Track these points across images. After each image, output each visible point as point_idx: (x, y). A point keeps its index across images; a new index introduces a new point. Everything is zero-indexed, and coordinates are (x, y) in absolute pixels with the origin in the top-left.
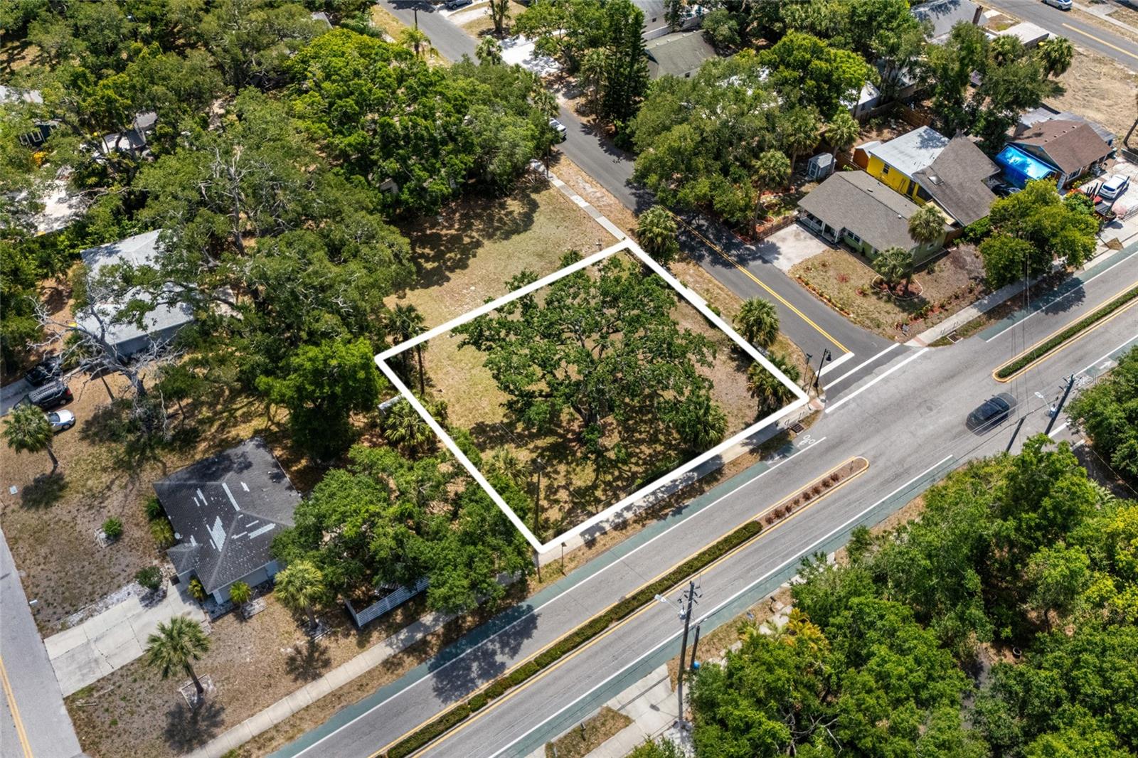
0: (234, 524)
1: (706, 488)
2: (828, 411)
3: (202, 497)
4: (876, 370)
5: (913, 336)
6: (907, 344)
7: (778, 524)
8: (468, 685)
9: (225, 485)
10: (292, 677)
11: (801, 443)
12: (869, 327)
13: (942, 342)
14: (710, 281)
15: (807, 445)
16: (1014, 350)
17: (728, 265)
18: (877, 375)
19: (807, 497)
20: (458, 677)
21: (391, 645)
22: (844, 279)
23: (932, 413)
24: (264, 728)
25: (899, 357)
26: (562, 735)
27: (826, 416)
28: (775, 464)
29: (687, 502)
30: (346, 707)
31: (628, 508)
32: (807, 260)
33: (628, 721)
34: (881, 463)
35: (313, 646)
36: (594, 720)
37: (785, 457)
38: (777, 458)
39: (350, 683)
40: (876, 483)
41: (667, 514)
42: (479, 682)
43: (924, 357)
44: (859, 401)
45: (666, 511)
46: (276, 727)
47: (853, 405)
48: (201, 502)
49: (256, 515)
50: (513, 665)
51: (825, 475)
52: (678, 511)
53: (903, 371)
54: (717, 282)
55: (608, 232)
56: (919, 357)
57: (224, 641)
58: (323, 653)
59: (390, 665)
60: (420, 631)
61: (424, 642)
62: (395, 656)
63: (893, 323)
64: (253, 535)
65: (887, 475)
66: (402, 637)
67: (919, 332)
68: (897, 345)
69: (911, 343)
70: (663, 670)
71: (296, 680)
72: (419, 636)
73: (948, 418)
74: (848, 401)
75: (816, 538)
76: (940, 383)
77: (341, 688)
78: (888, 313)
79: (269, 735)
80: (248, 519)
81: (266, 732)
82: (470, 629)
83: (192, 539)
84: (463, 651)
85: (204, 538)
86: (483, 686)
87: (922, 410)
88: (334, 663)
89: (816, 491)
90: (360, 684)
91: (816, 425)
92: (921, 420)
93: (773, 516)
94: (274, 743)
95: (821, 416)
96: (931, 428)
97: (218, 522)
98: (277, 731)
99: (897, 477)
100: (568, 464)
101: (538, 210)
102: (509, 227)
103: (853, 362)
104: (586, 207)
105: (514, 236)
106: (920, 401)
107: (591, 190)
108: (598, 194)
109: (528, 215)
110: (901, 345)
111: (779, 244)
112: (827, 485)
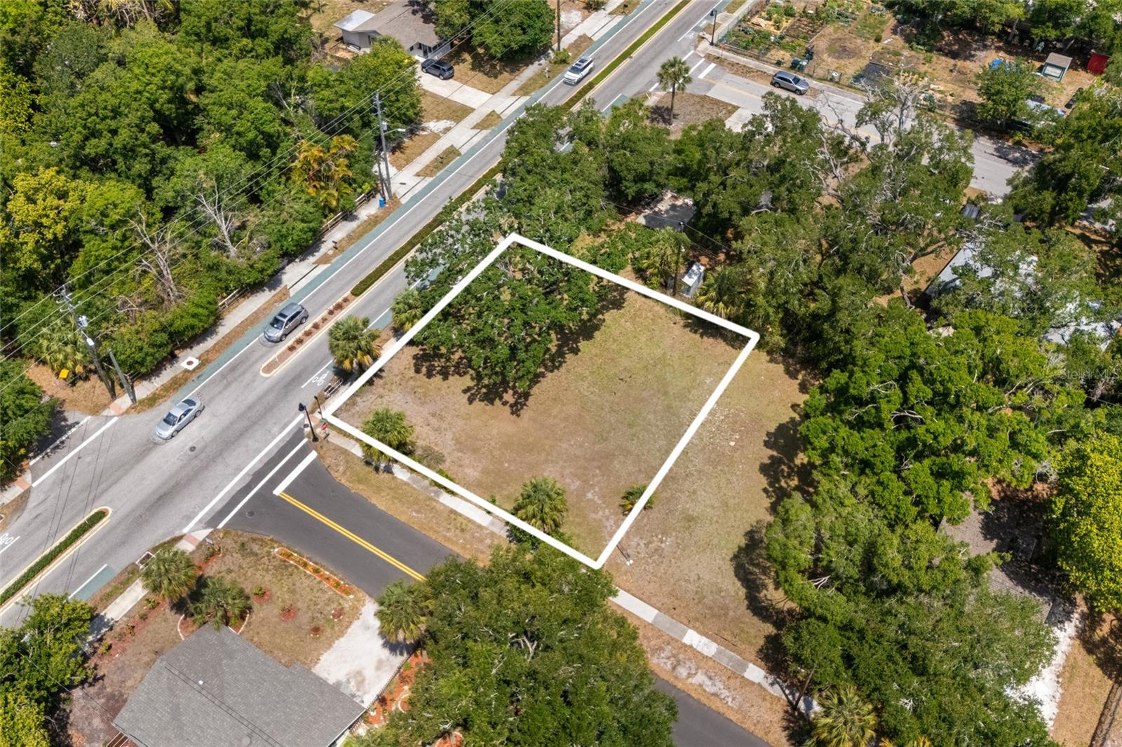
2: (301, 416)
4: (248, 479)
5: (200, 545)
6: (210, 530)
7: (339, 300)
11: (326, 375)
12: (254, 540)
14: (463, 548)
15: (320, 375)
16: (74, 562)
18: (247, 474)
19: (316, 326)
22: (288, 612)
23: (191, 444)
25: (220, 506)
26: (454, 161)
32: (341, 634)
33: (417, 175)
34: (248, 376)
40: (253, 359)
43: (189, 518)
44: (269, 437)
47: (275, 429)
53: (217, 489)
54: (454, 548)
56: (196, 514)
63: (224, 555)
65: (245, 366)
68: (221, 526)
69: (202, 534)
70: (403, 201)
74: (280, 433)
76: (177, 484)
78: (230, 571)
87: (199, 446)
89: (308, 334)
92: (203, 434)
95: (308, 409)
96: (194, 428)
99: (233, 369)
101: (746, 602)
102: (760, 555)
103: (275, 482)
104: (684, 633)
105: (743, 542)
106: (203, 455)
107: (700, 678)
108: (682, 672)
109: (752, 587)
110: (215, 525)
111: (385, 653)
112: (299, 341)
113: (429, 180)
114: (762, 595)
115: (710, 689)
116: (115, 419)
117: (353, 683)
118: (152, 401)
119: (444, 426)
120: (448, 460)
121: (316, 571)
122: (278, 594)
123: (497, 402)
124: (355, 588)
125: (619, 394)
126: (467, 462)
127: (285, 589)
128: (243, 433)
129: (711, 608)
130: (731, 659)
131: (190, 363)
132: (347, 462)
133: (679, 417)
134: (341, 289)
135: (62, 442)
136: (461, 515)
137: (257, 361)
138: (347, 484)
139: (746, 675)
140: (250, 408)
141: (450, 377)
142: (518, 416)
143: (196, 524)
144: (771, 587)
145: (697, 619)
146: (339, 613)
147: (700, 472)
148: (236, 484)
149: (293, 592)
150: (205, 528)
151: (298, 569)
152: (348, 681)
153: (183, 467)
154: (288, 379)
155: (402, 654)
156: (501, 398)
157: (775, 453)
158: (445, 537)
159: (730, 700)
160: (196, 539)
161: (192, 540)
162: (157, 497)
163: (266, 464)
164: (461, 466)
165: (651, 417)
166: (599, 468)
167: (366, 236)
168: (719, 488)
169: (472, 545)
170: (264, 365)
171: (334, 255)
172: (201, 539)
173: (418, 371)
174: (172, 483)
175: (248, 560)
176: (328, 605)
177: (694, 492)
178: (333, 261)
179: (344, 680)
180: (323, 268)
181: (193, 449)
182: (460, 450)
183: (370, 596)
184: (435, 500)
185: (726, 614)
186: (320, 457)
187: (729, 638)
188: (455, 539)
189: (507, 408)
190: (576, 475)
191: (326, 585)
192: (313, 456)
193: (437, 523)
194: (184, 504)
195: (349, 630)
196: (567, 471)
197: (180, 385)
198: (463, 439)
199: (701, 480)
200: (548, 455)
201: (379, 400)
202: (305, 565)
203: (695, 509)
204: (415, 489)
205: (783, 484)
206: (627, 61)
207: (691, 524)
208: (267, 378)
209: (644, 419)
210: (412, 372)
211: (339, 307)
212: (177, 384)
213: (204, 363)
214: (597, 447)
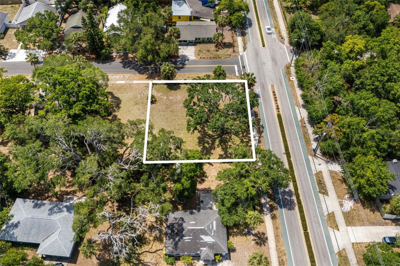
0: (208, 231)
1: (259, 118)
3: (187, 238)
5: (239, 52)
7: (280, 110)
8: (292, 202)
9: (189, 228)
10: (263, 245)
11: (257, 92)
12: (229, 57)
13: (245, 49)
14: (185, 75)
15: (259, 91)
16: (257, 39)
17: (182, 68)
19: (276, 100)
20: (287, 202)
21: (267, 214)
22: (209, 51)
23: (266, 64)
24: (278, 260)
25: (244, 59)
26: (318, 188)
28: (261, 100)
29: (261, 123)
30: (282, 235)
31: (254, 137)
32: (195, 53)
33: (321, 172)
34: (275, 82)
35: (255, 235)
36: (317, 179)
37: (260, 97)
38: (259, 99)
39: (274, 231)
40: (280, 86)
41: (262, 130)
42: (292, 198)
45: (261, 129)
46: (279, 257)
48: (189, 239)
49: (208, 224)
50: (292, 188)
51: (271, 94)
52: (263, 127)
53: (249, 61)
54: (187, 74)
55: (142, 84)
56: (247, 55)
57: (239, 260)
58: (259, 233)
59: (274, 217)
60: (266, 205)
61: (271, 206)
62: (271, 215)
63: (232, 52)
64: (215, 228)
66: (266, 210)
67: (238, 50)
68: (239, 56)
69: (241, 54)
70: (310, 157)
71: (265, 245)
72: (268, 206)
73: (269, 63)
75: (289, 106)
76: (258, 57)
77: (275, 234)
78: (227, 51)
79: (280, 261)
80: (208, 227)
81: (279, 261)
82: (273, 192)
83: (202, 249)
84: (279, 197)
85: (205, 244)
87: (264, 65)
88: (265, 232)
89: (275, 98)
90: (276, 228)
92: (267, 67)
93: (278, 110)
94: (284, 260)
96: (270, 67)
97: (203, 237)
98: (280, 257)
99: (281, 82)
100: (229, 141)
101: (113, 93)
102: (115, 104)
103: (239, 67)
104: (125, 82)
105: (120, 105)
106: (260, 64)
107: (118, 77)
108: (122, 76)
109: (114, 97)
110: (240, 56)
111: (183, 54)
112: (275, 95)
115: (115, 76)
116: (289, 61)
118: (288, 68)
121: (211, 58)
122: (214, 52)
124: (200, 59)
130: (112, 82)
131: (293, 78)
137: (278, 86)
140: (264, 77)
145: (123, 86)
146: (199, 54)
147: (141, 116)
148: (246, 63)
149: (211, 54)
151: (215, 57)
153: (261, 60)
154: (265, 86)
155: (180, 55)
162: (258, 54)
165: (163, 123)
166: (167, 104)
170: (275, 86)
176: (202, 55)
177: (139, 110)
178: (300, 122)
180: (299, 119)
186: (235, 76)
191: (206, 57)
196: (175, 100)
203: (136, 107)
207: (136, 103)
208: (270, 84)
211: (278, 109)
212: (288, 73)
213: (290, 80)
214: (172, 109)
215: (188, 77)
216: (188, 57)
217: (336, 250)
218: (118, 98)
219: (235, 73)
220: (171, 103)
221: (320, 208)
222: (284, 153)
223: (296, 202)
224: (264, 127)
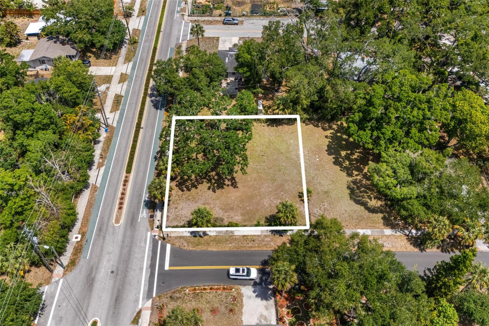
1: (156, 171)
2: (149, 233)
4: (149, 270)
5: (152, 309)
6: (151, 300)
7: (123, 178)
11: (145, 211)
12: (174, 292)
14: (259, 247)
15: (142, 213)
18: (147, 269)
19: (123, 194)
22: (214, 311)
23: (110, 271)
25: (147, 288)
26: (122, 100)
27: (148, 231)
28: (145, 197)
32: (242, 306)
33: (111, 112)
34: (110, 230)
37: (145, 201)
38: (147, 199)
41: (158, 154)
43: (137, 301)
44: (143, 249)
45: (159, 155)
47: (143, 244)
50: (148, 99)
51: (125, 206)
52: (156, 158)
53: (139, 282)
54: (256, 249)
56: (139, 297)
63: (167, 306)
65: (105, 227)
67: (152, 314)
68: (154, 295)
69: (149, 303)
70: (115, 125)
73: (102, 275)
74: (146, 245)
76: (119, 291)
86: (149, 92)
87: (114, 269)
89: (122, 199)
91: (147, 224)
92: (111, 263)
95: (149, 229)
96: (105, 263)
99: (100, 230)
101: (367, 211)
102: (357, 193)
103: (162, 265)
104: (356, 232)
105: (349, 191)
106: (120, 272)
109: (364, 205)
110: (152, 297)
111: (264, 302)
112: (121, 203)
113: (118, 112)
114: (369, 205)
116: (61, 280)
117: (263, 321)
118: (73, 263)
119: (212, 206)
120: (225, 218)
121: (211, 289)
122: (204, 307)
123: (225, 186)
124: (232, 286)
125: (266, 161)
126: (232, 215)
127: (205, 303)
128: (130, 252)
129: (357, 219)
130: (377, 231)
131: (76, 238)
132: (186, 240)
133: (293, 159)
134: (120, 174)
135: (44, 305)
136: (248, 236)
137: (108, 221)
138: (193, 249)
139: (386, 234)
140: (123, 242)
141: (198, 186)
142: (237, 187)
143: (142, 301)
144: (369, 201)
145: (356, 225)
146: (235, 299)
147: (316, 175)
148: (146, 275)
149: (209, 302)
150: (148, 301)
151: (203, 292)
152: (260, 321)
153: (115, 281)
154: (130, 221)
155: (271, 299)
156: (225, 184)
157: (334, 156)
158: (249, 247)
159: (388, 245)
160: (148, 307)
161: (147, 309)
162: (114, 300)
163: (152, 260)
164: (232, 218)
165: (284, 164)
166: (282, 191)
167: (110, 147)
168: (326, 177)
169: (261, 244)
170: (114, 221)
171: (104, 161)
172: (150, 306)
173: (183, 191)
174: (116, 292)
175: (179, 302)
176: (227, 299)
177: (320, 183)
178: (105, 164)
179: (258, 322)
180: (102, 169)
181: (112, 272)
182: (226, 212)
183: (240, 285)
184: (233, 236)
185: (364, 218)
186: (172, 245)
187: (371, 225)
188: (253, 246)
189: (230, 187)
190: (276, 198)
191: (219, 292)
192: (169, 247)
193: (242, 243)
194: (129, 297)
195: (244, 302)
196: (272, 199)
197: (80, 249)
198: (224, 207)
199: (318, 177)
200: (260, 196)
201: (176, 210)
202: (205, 289)
203: (326, 189)
204: (222, 236)
205: (344, 165)
206: (161, 34)
207: (328, 194)
208: (120, 225)
209: (282, 166)
210: (180, 193)
211: (126, 181)
212: (79, 249)
213: (83, 234)
214: (275, 184)
215: (253, 241)
216: (255, 295)
217: (131, 64)
218: (357, 203)
219: (172, 250)
220: (277, 194)
221: (129, 86)
222: (142, 128)
223: (149, 90)
224: (154, 158)
